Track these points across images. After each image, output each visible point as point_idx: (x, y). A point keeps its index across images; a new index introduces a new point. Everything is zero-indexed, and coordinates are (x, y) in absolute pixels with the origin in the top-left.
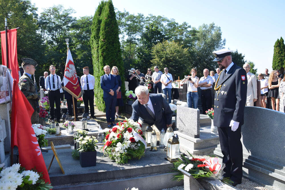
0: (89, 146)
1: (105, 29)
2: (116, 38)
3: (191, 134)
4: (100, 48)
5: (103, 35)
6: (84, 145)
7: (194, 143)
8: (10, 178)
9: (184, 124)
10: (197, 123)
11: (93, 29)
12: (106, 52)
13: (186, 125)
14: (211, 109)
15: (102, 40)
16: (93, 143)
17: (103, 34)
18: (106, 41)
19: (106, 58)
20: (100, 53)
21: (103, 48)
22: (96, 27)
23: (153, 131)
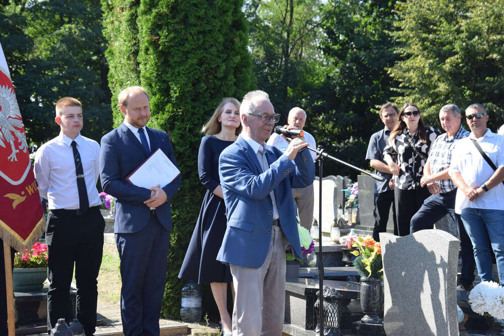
12: (171, 27)
20: (144, 37)
21: (154, 11)
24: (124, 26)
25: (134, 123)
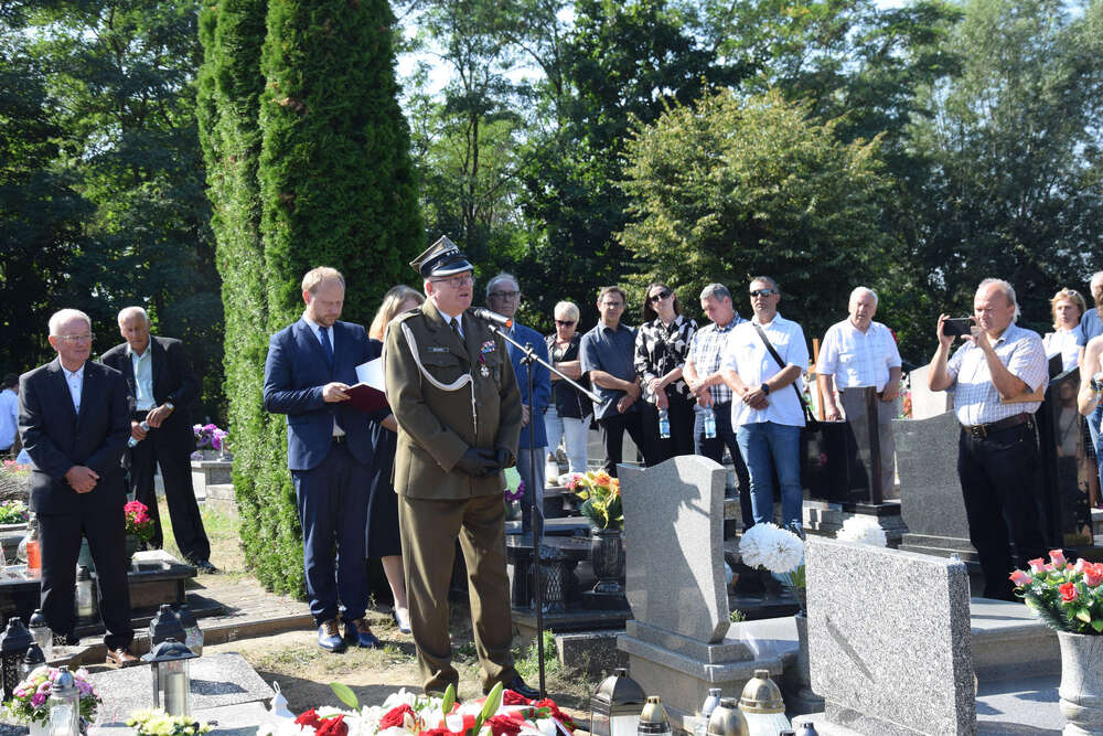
1: (301, 22)
2: (377, 85)
4: (266, 154)
5: (288, 70)
9: (863, 667)
10: (950, 655)
11: (211, 26)
12: (310, 181)
13: (878, 672)
14: (1047, 561)
15: (284, 101)
17: (286, 57)
18: (310, 109)
19: (313, 229)
20: (270, 194)
21: (287, 159)
22: (235, 11)
23: (648, 709)
24: (239, 181)
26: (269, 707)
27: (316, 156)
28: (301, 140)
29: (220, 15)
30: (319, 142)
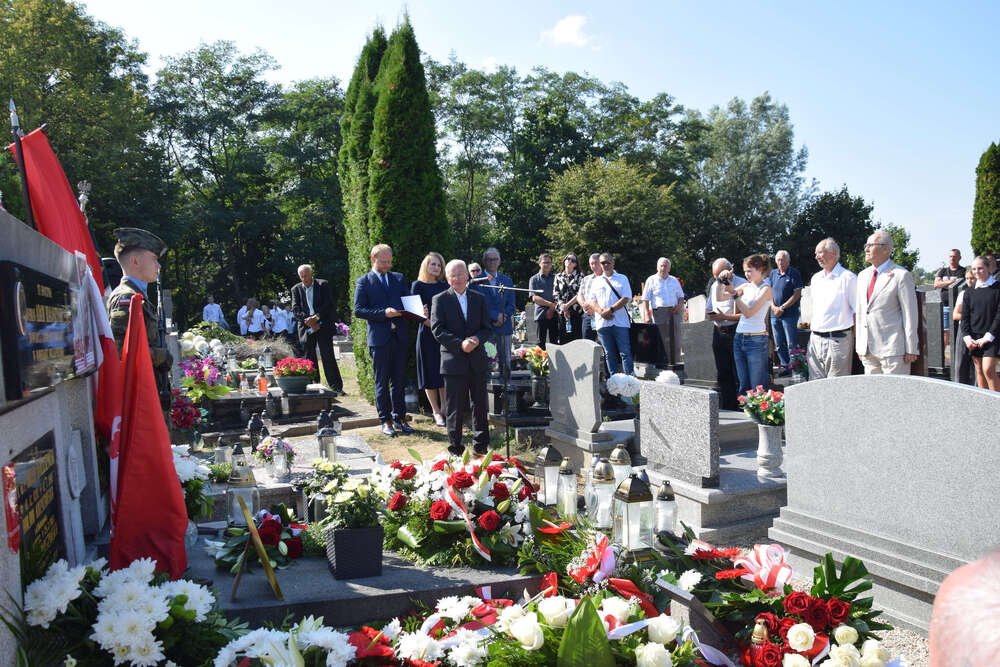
0: (358, 510)
1: (390, 123)
2: (427, 154)
3: (691, 476)
4: (371, 188)
5: (383, 146)
6: (342, 506)
7: (702, 504)
8: (130, 599)
9: (666, 443)
10: (708, 437)
11: (347, 127)
12: (393, 201)
13: (674, 446)
15: (381, 162)
16: (369, 501)
17: (382, 141)
20: (373, 208)
21: (382, 190)
22: (360, 119)
23: (564, 463)
24: (358, 203)
25: (379, 271)
26: (374, 460)
27: (396, 188)
28: (388, 181)
29: (353, 120)
30: (397, 182)
